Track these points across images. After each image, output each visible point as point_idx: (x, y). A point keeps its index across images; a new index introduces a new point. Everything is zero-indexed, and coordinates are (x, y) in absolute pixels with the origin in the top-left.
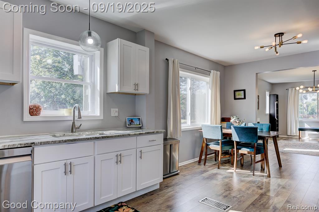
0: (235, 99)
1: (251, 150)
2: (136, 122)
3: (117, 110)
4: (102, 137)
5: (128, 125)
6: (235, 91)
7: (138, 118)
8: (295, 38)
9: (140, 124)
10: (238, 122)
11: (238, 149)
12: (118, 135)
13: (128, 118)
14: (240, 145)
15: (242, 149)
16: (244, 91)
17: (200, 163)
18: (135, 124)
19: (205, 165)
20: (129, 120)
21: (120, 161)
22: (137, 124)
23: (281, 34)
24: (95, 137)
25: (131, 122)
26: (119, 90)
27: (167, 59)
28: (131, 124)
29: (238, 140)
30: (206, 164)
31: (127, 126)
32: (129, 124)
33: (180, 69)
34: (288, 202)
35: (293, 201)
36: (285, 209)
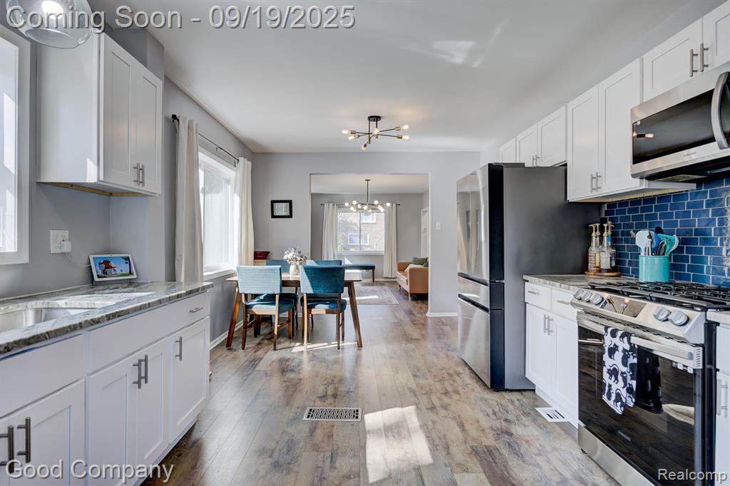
0: (273, 216)
1: (332, 306)
2: (121, 268)
3: (66, 233)
4: (107, 316)
5: (99, 277)
6: (273, 202)
7: (123, 258)
8: (398, 129)
9: (131, 273)
10: (299, 258)
11: (310, 308)
12: (141, 306)
13: (94, 258)
14: (313, 300)
15: (316, 306)
16: (290, 202)
17: (230, 345)
18: (119, 272)
19: (243, 348)
20: (100, 264)
21: (146, 378)
22: (124, 272)
23: (376, 118)
24: (92, 320)
25: (106, 268)
26: (102, 178)
27: (174, 117)
28: (106, 273)
29: (310, 291)
30: (246, 346)
31: (96, 279)
32: (100, 274)
33: (199, 147)
34: (415, 376)
35: (418, 374)
36: (422, 388)
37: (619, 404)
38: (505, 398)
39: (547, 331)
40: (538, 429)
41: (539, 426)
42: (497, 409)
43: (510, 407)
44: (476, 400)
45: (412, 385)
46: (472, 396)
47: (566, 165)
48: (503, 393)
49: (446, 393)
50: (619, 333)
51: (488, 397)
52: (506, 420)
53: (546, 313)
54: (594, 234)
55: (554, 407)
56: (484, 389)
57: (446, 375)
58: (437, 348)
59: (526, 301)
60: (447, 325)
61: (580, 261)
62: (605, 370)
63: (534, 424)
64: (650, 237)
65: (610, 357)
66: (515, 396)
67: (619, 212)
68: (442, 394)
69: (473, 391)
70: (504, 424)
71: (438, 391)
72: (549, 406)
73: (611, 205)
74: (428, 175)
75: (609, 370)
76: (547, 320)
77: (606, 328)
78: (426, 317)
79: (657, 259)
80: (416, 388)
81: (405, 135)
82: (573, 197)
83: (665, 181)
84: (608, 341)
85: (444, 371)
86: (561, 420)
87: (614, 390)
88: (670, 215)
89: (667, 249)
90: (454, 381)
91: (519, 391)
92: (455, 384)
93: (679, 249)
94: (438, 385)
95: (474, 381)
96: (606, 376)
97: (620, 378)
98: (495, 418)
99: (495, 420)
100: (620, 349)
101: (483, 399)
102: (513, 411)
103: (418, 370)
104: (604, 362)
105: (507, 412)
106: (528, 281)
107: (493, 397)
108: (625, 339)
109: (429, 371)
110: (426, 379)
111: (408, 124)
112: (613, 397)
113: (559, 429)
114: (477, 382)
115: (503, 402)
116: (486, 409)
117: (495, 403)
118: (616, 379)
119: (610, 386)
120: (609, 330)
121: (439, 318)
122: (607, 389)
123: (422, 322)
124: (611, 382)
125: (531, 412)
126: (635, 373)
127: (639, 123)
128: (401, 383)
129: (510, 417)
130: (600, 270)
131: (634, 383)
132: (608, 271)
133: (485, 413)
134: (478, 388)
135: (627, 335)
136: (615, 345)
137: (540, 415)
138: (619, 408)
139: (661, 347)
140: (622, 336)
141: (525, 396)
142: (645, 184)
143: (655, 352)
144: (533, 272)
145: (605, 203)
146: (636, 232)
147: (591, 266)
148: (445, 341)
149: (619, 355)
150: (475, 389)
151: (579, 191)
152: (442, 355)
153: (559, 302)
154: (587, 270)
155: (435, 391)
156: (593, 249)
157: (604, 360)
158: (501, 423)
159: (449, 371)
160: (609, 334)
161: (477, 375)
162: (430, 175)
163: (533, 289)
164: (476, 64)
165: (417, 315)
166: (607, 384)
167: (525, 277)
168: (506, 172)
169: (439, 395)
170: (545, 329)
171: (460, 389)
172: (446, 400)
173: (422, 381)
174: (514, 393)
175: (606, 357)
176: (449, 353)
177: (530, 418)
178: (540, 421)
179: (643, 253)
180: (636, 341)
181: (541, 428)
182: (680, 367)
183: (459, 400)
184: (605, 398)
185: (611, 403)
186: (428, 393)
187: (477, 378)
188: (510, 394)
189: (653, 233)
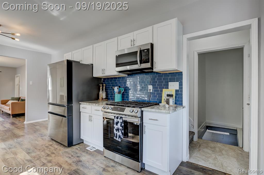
34: (28, 153)
35: (30, 151)
36: (34, 157)
37: (120, 139)
38: (74, 149)
39: (90, 121)
40: (89, 155)
41: (89, 154)
42: (72, 154)
43: (77, 151)
44: (63, 154)
45: (28, 157)
46: (60, 152)
47: (93, 65)
48: (72, 147)
49: (48, 155)
50: (119, 117)
51: (68, 151)
52: (78, 157)
53: (89, 114)
54: (101, 88)
55: (92, 146)
56: (64, 148)
57: (45, 148)
58: (36, 137)
59: (80, 111)
60: (37, 126)
61: (96, 96)
62: (115, 129)
63: (87, 154)
64: (118, 89)
65: (116, 125)
66: (77, 147)
67: (107, 81)
68: (46, 156)
69: (60, 150)
70: (77, 158)
71: (43, 156)
72: (90, 146)
73: (104, 79)
74: (25, 60)
75: (116, 129)
76: (90, 117)
77: (115, 117)
78: (24, 124)
79: (119, 95)
80: (31, 159)
81: (17, 38)
82: (95, 75)
83: (123, 73)
84: (116, 120)
85: (44, 146)
86: (95, 149)
87: (118, 135)
88: (121, 83)
89: (122, 92)
90: (50, 149)
91: (78, 144)
92: (51, 150)
93: (124, 92)
94: (43, 153)
95: (59, 146)
96: (115, 131)
97: (120, 131)
98: (73, 157)
99: (73, 158)
100: (120, 122)
101: (65, 152)
102: (79, 152)
103: (29, 150)
104: (114, 127)
105: (77, 153)
106: (81, 104)
107: (69, 150)
108: (121, 119)
109: (36, 149)
110: (35, 152)
111: (20, 34)
112: (118, 137)
113: (95, 152)
114: (60, 146)
115: (74, 150)
116: (68, 155)
117: (71, 152)
118: (119, 131)
119: (116, 134)
120: (116, 117)
121: (32, 124)
122: (115, 135)
123: (23, 126)
124: (117, 133)
125: (85, 150)
126: (124, 128)
127: (118, 56)
128: (21, 159)
129: (78, 155)
130: (103, 99)
131: (123, 131)
132: (105, 99)
133: (68, 157)
134: (62, 148)
135: (121, 118)
136: (118, 121)
137: (88, 150)
138: (120, 140)
139: (129, 120)
140: (120, 118)
141: (80, 145)
142: (118, 74)
143: (127, 121)
144: (82, 101)
145: (102, 78)
146: (114, 87)
147: (100, 98)
148: (39, 133)
149: (119, 124)
150: (61, 149)
151: (97, 74)
152: (40, 139)
153: (95, 110)
154: (99, 99)
155: (42, 156)
156: (101, 92)
157: (114, 126)
158: (76, 159)
159: (46, 145)
160: (116, 118)
161: (60, 143)
162: (26, 60)
163: (83, 106)
164: (62, 19)
165: (19, 124)
166: (116, 133)
167: (80, 103)
168: (73, 64)
169: (45, 157)
170: (89, 120)
171: (54, 151)
172: (49, 158)
173: (33, 154)
174: (76, 145)
175: (115, 125)
176: (43, 138)
177: (85, 153)
178: (89, 152)
179: (116, 93)
180: (124, 119)
181: (90, 155)
182: (136, 124)
183: (55, 156)
184: (115, 138)
185: (117, 139)
186: (39, 159)
187: (60, 144)
188: (75, 146)
189: (118, 88)
